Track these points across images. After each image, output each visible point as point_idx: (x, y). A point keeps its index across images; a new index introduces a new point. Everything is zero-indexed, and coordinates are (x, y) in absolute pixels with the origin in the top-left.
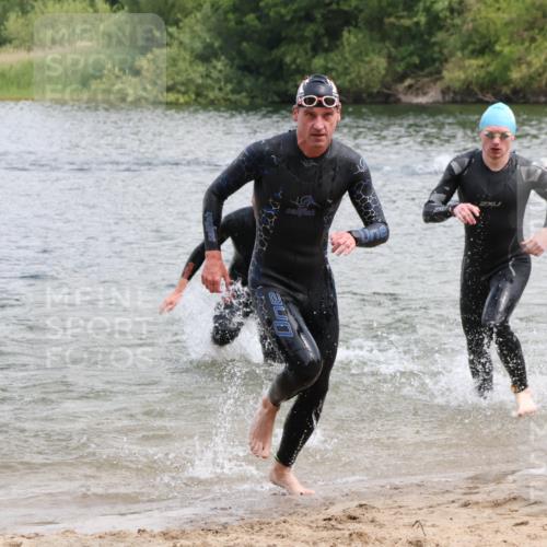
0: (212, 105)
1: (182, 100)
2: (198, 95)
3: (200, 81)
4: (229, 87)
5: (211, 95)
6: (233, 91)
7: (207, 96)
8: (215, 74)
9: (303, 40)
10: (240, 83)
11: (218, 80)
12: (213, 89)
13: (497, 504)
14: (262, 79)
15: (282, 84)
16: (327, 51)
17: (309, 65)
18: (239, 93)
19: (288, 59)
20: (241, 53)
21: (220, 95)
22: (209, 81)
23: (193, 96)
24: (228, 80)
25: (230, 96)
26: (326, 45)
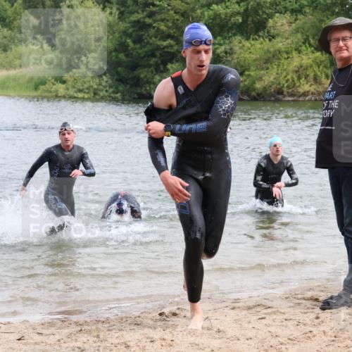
0: (102, 99)
1: (86, 97)
2: (95, 94)
3: (95, 87)
4: (111, 90)
5: (101, 94)
6: (114, 92)
7: (99, 95)
8: (104, 84)
9: (149, 66)
10: (117, 88)
11: (105, 87)
12: (102, 90)
13: (249, 308)
14: (128, 86)
15: (139, 88)
16: (162, 72)
17: (153, 79)
18: (117, 93)
19: (142, 76)
20: (118, 73)
21: (106, 94)
22: (101, 87)
23: (92, 95)
24: (111, 87)
25: (112, 95)
26: (162, 69)
